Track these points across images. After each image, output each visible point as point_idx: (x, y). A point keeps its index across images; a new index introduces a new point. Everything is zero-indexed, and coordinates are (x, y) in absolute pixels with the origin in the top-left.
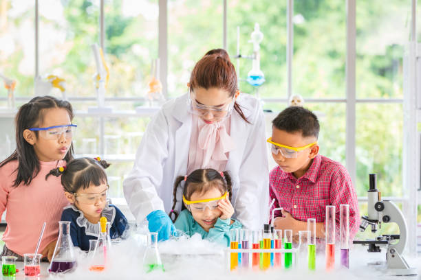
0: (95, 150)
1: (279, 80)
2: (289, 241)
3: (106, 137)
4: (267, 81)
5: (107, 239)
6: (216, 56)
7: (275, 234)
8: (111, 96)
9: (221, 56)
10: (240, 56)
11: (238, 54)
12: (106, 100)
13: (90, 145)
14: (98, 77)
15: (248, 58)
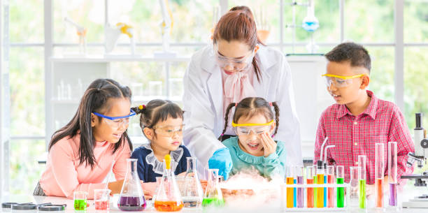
0: (161, 92)
1: (332, 26)
2: (340, 176)
3: (170, 80)
4: (322, 26)
5: (171, 175)
6: (239, 12)
7: (328, 170)
8: (174, 41)
9: (244, 12)
10: (295, 4)
11: (294, 2)
12: (171, 45)
13: (156, 88)
14: (164, 24)
15: (303, 5)
